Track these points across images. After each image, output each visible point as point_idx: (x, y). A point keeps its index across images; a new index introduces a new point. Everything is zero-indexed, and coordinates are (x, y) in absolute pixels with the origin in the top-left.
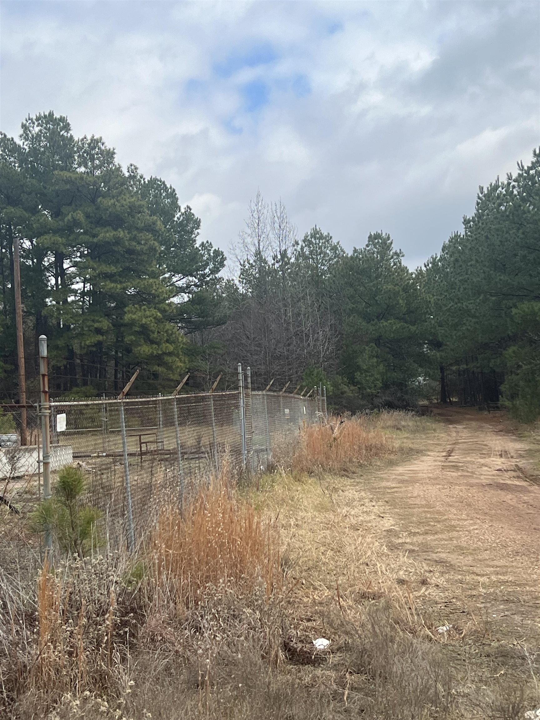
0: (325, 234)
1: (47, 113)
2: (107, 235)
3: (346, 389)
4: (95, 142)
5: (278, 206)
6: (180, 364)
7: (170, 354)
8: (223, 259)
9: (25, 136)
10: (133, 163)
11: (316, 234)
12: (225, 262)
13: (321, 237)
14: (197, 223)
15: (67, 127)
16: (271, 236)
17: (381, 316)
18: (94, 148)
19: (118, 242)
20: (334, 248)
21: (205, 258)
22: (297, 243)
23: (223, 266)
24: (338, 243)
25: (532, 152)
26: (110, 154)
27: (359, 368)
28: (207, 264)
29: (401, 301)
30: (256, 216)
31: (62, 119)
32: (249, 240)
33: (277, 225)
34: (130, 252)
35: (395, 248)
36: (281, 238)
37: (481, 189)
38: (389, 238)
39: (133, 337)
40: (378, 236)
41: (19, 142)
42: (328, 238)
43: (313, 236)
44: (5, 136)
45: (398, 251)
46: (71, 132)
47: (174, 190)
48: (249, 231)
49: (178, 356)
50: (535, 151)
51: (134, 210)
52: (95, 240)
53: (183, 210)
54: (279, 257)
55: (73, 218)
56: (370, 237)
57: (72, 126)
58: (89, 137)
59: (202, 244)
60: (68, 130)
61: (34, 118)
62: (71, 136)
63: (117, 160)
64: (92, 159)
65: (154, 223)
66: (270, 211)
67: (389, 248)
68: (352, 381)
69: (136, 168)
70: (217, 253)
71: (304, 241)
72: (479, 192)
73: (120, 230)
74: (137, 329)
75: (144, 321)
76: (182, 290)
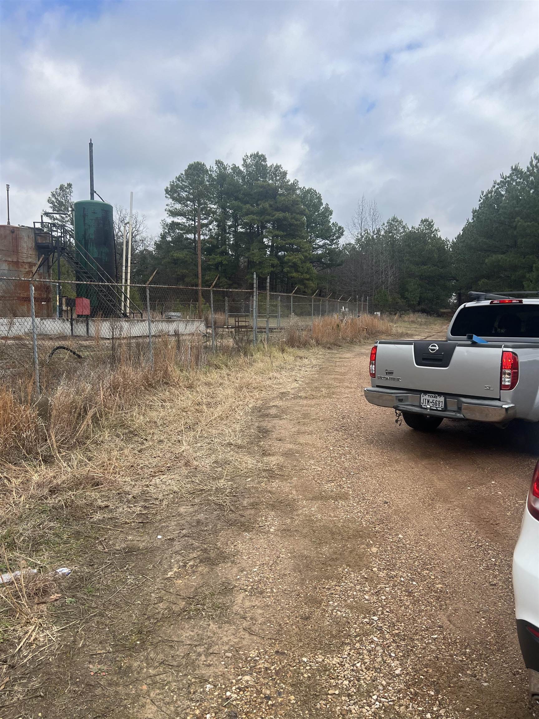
0: (399, 220)
1: (256, 153)
2: (280, 215)
3: (399, 301)
4: (278, 167)
5: (373, 203)
6: (312, 284)
7: (308, 280)
8: (343, 231)
9: (245, 165)
10: (296, 179)
11: (394, 220)
12: (344, 233)
13: (397, 221)
14: (331, 213)
15: (265, 160)
16: (368, 219)
17: (424, 264)
18: (277, 171)
19: (285, 219)
20: (404, 227)
21: (334, 231)
22: (384, 224)
23: (343, 235)
24: (406, 224)
25: (510, 168)
26: (285, 174)
27: (407, 290)
28: (335, 234)
29: (435, 255)
30: (361, 209)
31: (262, 156)
32: (356, 221)
33: (372, 213)
34: (291, 225)
35: (435, 227)
36: (374, 221)
37: (483, 192)
38: (432, 222)
39: (288, 268)
40: (426, 220)
41: (242, 168)
42: (401, 222)
43: (393, 220)
44: (235, 165)
45: (437, 229)
46: (267, 163)
47: (320, 195)
48: (357, 216)
49: (312, 280)
50: (512, 167)
51: (295, 203)
52: (273, 218)
53: (324, 206)
54: (376, 232)
55: (263, 206)
56: (422, 221)
57: (267, 160)
58: (275, 165)
59: (333, 224)
60: (265, 162)
61: (249, 155)
62: (266, 164)
63: (288, 177)
64: (276, 176)
65: (304, 210)
66: (369, 206)
67: (432, 226)
68: (403, 297)
69: (298, 182)
70: (340, 228)
71: (388, 223)
72: (481, 194)
73: (287, 212)
74: (290, 264)
75: (294, 260)
76: (320, 247)
